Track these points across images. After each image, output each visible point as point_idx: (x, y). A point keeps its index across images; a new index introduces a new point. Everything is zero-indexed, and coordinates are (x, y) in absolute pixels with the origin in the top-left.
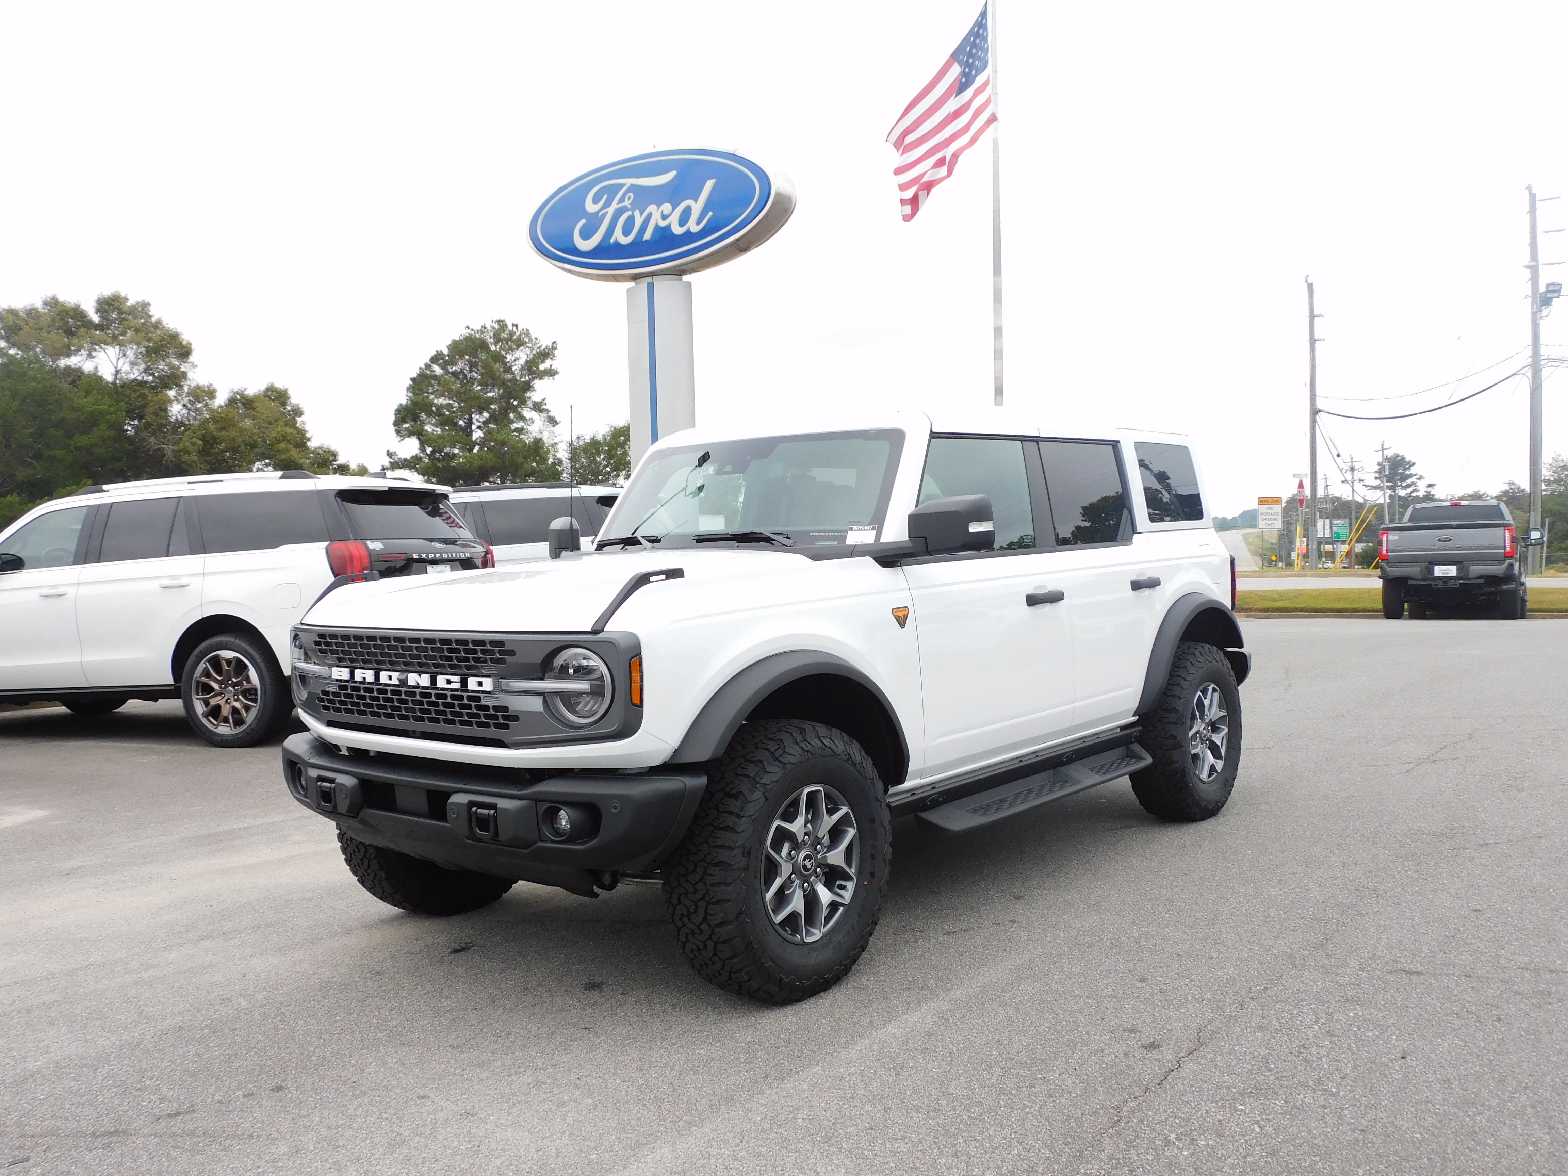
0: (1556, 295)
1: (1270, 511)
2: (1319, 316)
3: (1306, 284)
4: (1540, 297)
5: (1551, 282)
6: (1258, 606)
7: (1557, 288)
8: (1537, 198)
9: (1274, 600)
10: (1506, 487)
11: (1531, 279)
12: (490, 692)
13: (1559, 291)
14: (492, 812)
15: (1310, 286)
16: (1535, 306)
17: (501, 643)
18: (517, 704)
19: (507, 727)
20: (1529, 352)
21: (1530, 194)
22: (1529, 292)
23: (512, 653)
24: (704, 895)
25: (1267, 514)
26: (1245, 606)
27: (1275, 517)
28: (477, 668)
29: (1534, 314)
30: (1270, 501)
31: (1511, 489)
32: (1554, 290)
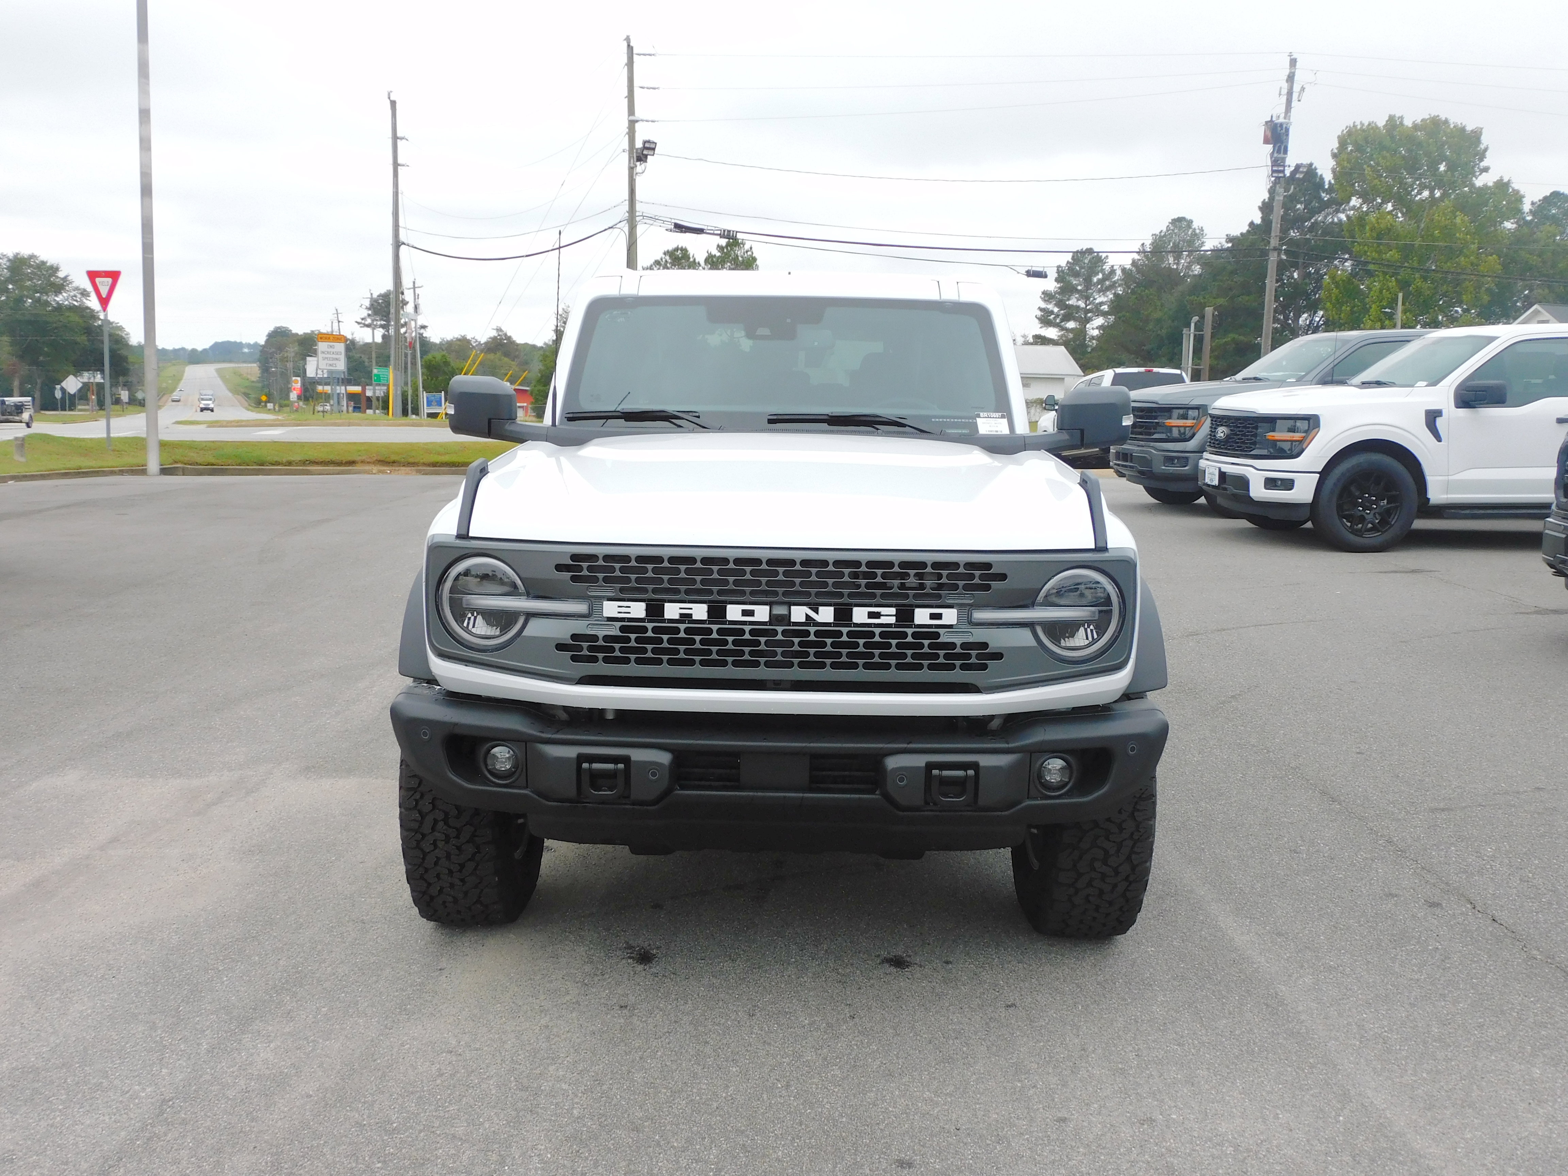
0: (651, 152)
1: (329, 350)
2: (402, 139)
3: (389, 101)
4: (637, 152)
5: (647, 139)
6: (425, 460)
7: (652, 146)
8: (635, 51)
9: (439, 454)
10: (494, 333)
11: (628, 133)
12: (950, 626)
13: (654, 149)
14: (971, 772)
15: (393, 104)
16: (632, 161)
17: (988, 566)
18: (997, 639)
19: (984, 667)
20: (626, 207)
21: (629, 46)
22: (627, 147)
23: (1003, 577)
24: (1132, 834)
25: (328, 352)
26: (411, 460)
27: (337, 356)
28: (939, 597)
29: (631, 169)
30: (331, 338)
31: (499, 335)
32: (649, 148)
